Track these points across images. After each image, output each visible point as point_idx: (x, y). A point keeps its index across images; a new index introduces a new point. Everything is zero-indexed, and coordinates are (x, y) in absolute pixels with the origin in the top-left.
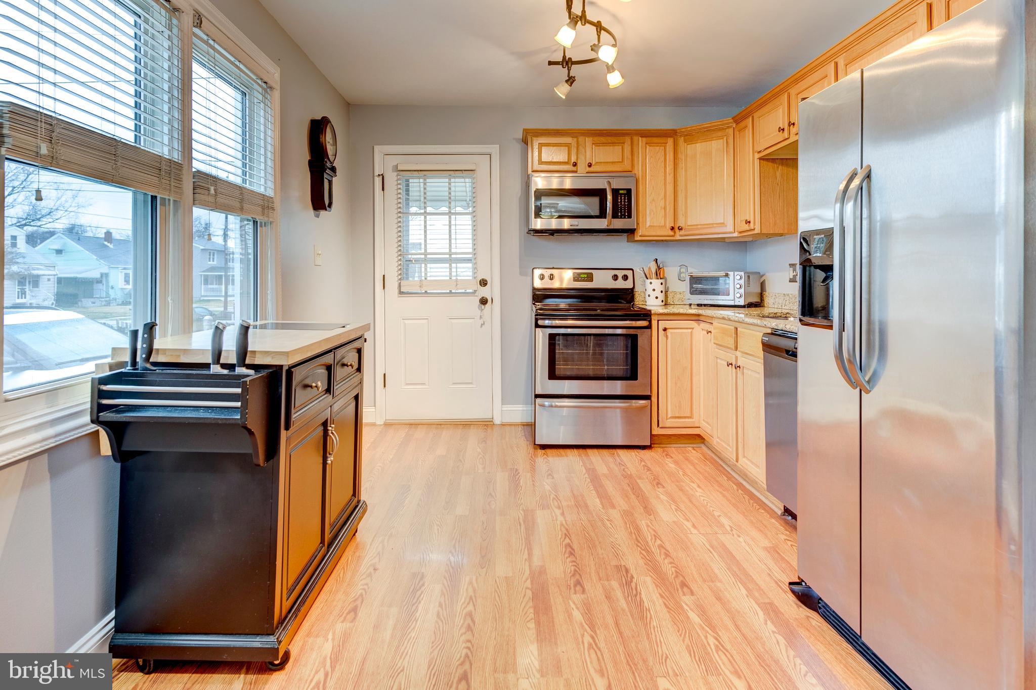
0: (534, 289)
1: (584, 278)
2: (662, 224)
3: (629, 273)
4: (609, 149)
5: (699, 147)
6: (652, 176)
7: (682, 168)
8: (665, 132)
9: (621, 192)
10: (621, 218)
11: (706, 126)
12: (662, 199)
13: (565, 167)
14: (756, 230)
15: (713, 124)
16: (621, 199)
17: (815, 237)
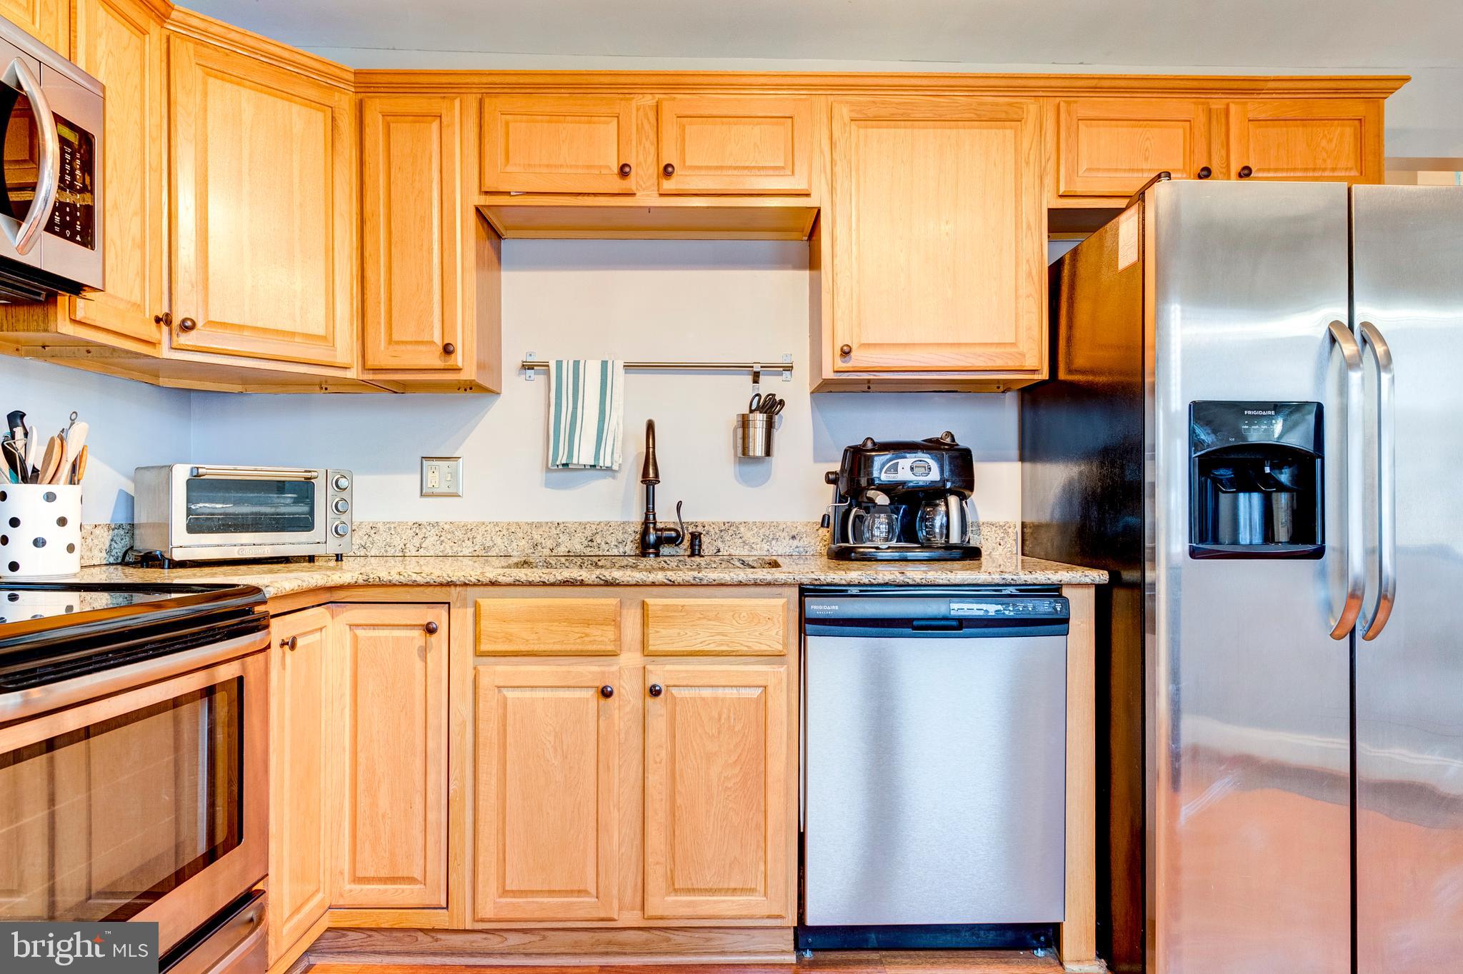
2: (136, 297)
10: (62, 234)
14: (464, 371)
17: (1250, 412)
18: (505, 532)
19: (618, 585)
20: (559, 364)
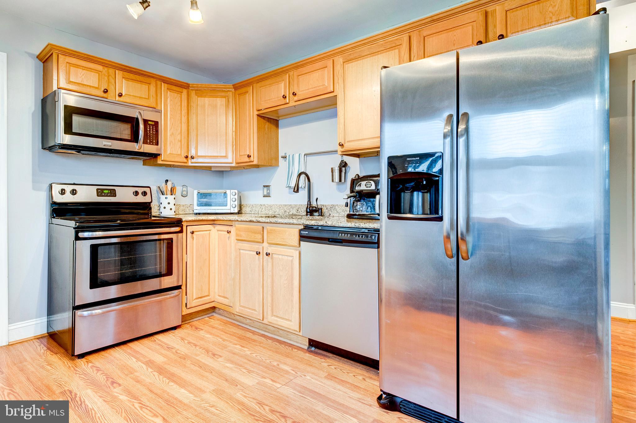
0: (54, 203)
1: (108, 193)
2: (179, 153)
3: (147, 190)
4: (138, 85)
5: (206, 101)
6: (171, 115)
7: (194, 114)
8: (181, 84)
9: (150, 123)
10: (150, 144)
11: (213, 86)
12: (179, 134)
13: (94, 92)
14: (254, 162)
15: (218, 86)
16: (150, 128)
17: (409, 159)
18: (278, 207)
19: (260, 222)
20: (289, 155)
